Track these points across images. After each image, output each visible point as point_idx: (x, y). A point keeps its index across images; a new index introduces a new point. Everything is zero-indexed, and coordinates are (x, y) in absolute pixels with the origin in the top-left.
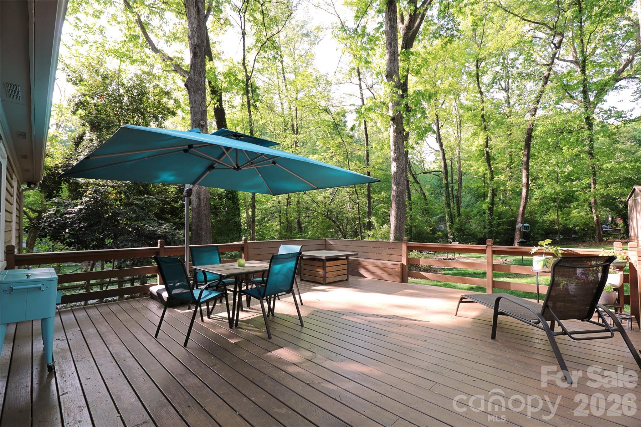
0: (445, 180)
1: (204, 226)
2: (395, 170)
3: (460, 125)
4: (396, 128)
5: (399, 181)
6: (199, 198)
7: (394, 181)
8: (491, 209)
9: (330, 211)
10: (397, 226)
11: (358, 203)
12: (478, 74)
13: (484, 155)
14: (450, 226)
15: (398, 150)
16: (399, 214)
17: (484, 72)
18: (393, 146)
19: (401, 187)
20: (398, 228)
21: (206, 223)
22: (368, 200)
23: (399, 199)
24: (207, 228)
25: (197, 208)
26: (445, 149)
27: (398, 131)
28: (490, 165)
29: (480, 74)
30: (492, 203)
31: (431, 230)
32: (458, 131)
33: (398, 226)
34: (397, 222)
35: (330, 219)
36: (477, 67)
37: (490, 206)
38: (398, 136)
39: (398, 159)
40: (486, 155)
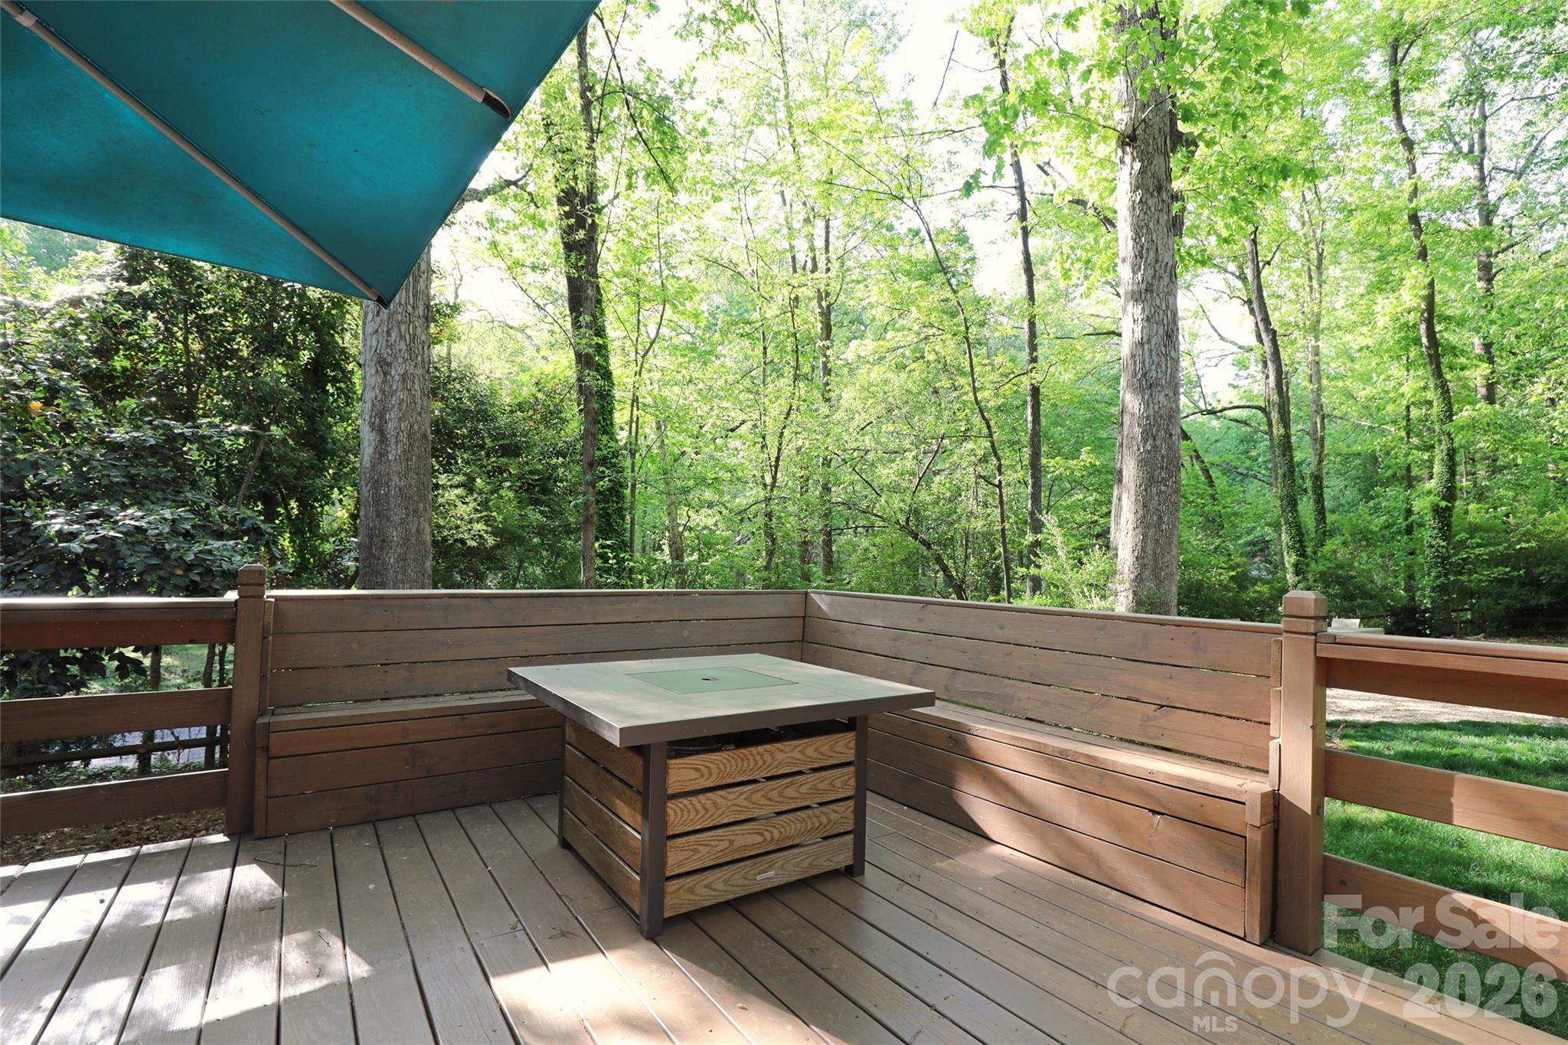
0: (1281, 426)
1: (395, 534)
2: (1138, 335)
3: (1319, 267)
4: (1142, 172)
5: (1153, 374)
6: (380, 431)
7: (1135, 374)
8: (1443, 515)
9: (916, 512)
10: (1143, 549)
11: (999, 486)
12: (1395, 83)
13: (1417, 342)
14: (1296, 565)
15: (1152, 254)
16: (1155, 502)
17: (1423, 76)
18: (1131, 243)
19: (1161, 398)
20: (1150, 561)
21: (403, 522)
22: (1033, 476)
23: (1154, 447)
24: (406, 539)
25: (373, 466)
26: (1280, 331)
27: (1151, 183)
28: (1438, 374)
29: (1402, 85)
30: (1450, 493)
31: (1232, 578)
32: (1311, 287)
33: (1149, 550)
34: (1145, 536)
35: (915, 537)
36: (1394, 61)
37: (1443, 504)
38: (1150, 202)
39: (1149, 289)
40: (1424, 340)
